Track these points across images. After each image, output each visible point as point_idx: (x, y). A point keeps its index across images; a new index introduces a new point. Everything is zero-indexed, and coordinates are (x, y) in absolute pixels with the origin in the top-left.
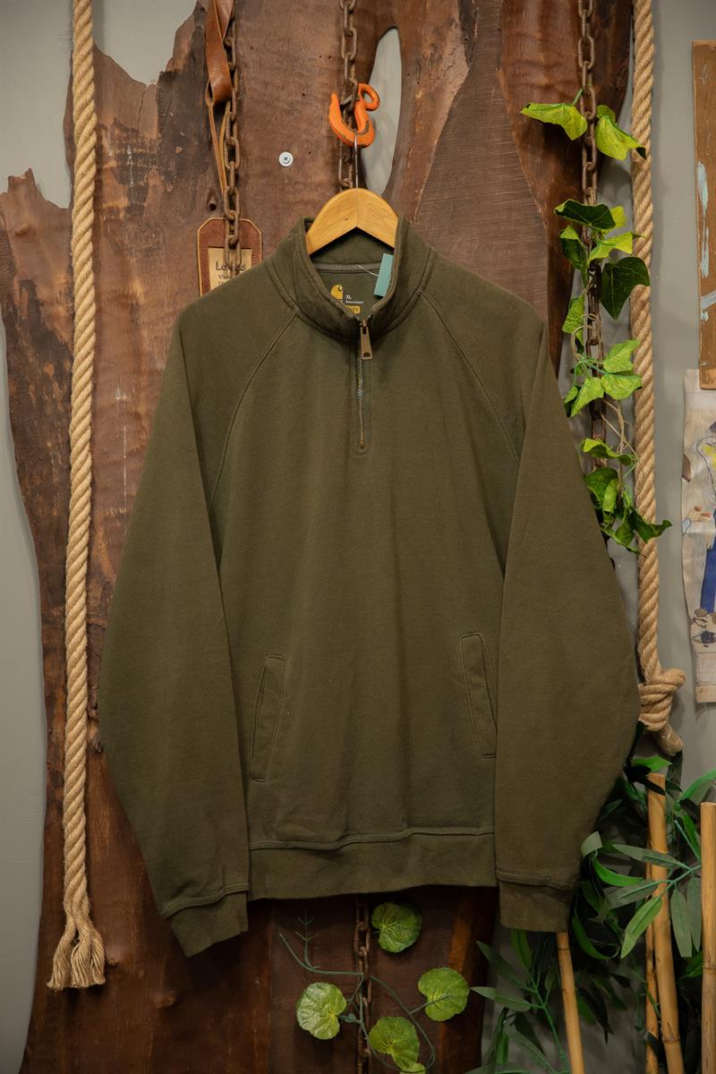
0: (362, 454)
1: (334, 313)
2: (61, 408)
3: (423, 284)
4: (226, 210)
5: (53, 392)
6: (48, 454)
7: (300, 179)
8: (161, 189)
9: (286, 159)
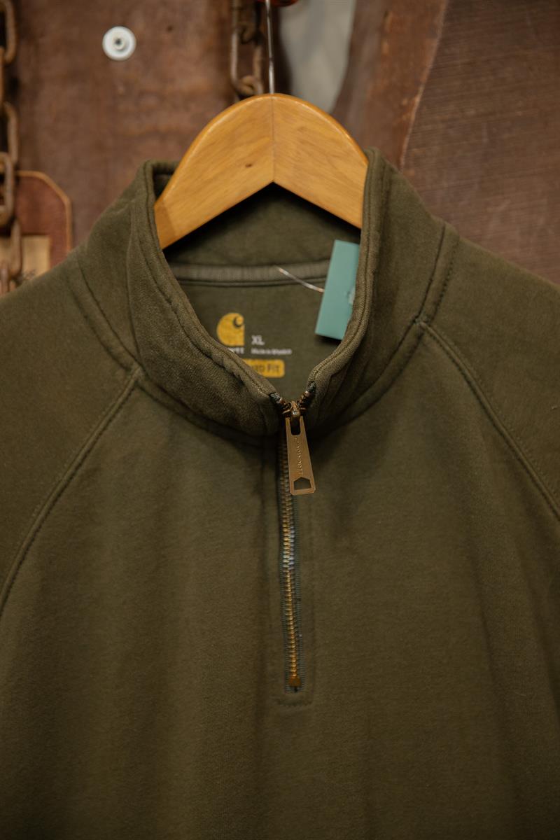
0: (294, 704)
1: (222, 384)
3: (429, 307)
7: (151, 84)
9: (118, 42)
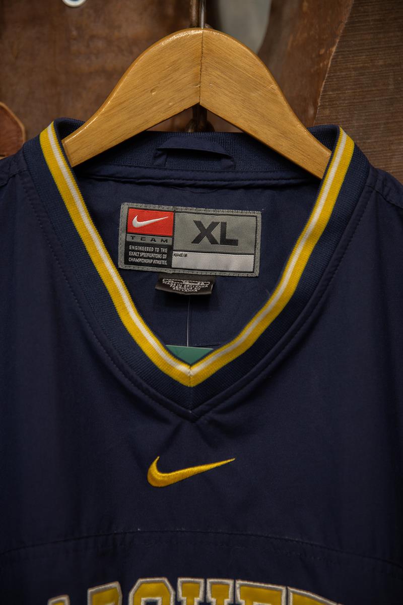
7: (100, 30)
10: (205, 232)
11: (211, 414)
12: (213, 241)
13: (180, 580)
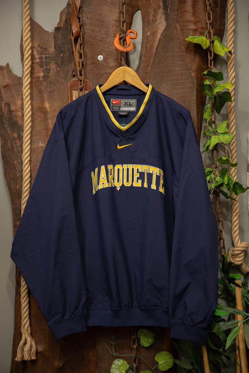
2: (20, 149)
4: (79, 77)
5: (17, 143)
6: (15, 166)
7: (106, 65)
8: (55, 69)
9: (100, 58)
10: (126, 104)
11: (128, 136)
12: (128, 105)
13: (123, 165)
